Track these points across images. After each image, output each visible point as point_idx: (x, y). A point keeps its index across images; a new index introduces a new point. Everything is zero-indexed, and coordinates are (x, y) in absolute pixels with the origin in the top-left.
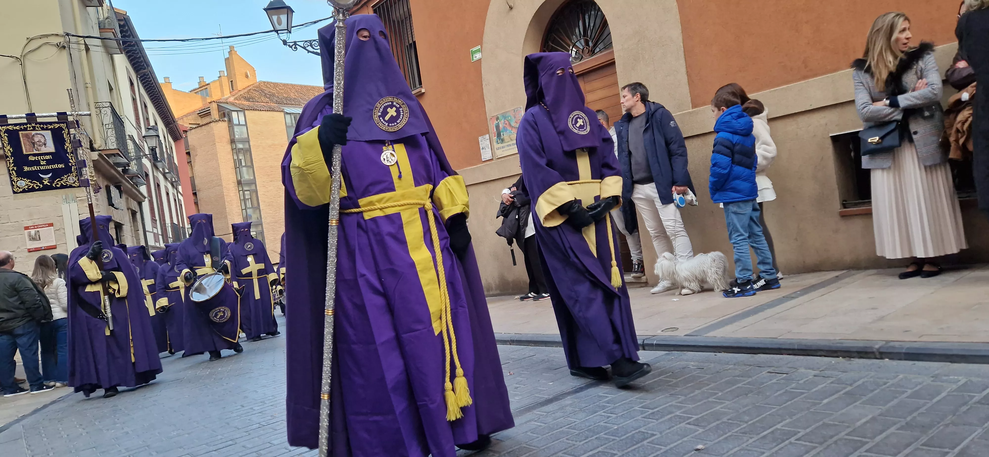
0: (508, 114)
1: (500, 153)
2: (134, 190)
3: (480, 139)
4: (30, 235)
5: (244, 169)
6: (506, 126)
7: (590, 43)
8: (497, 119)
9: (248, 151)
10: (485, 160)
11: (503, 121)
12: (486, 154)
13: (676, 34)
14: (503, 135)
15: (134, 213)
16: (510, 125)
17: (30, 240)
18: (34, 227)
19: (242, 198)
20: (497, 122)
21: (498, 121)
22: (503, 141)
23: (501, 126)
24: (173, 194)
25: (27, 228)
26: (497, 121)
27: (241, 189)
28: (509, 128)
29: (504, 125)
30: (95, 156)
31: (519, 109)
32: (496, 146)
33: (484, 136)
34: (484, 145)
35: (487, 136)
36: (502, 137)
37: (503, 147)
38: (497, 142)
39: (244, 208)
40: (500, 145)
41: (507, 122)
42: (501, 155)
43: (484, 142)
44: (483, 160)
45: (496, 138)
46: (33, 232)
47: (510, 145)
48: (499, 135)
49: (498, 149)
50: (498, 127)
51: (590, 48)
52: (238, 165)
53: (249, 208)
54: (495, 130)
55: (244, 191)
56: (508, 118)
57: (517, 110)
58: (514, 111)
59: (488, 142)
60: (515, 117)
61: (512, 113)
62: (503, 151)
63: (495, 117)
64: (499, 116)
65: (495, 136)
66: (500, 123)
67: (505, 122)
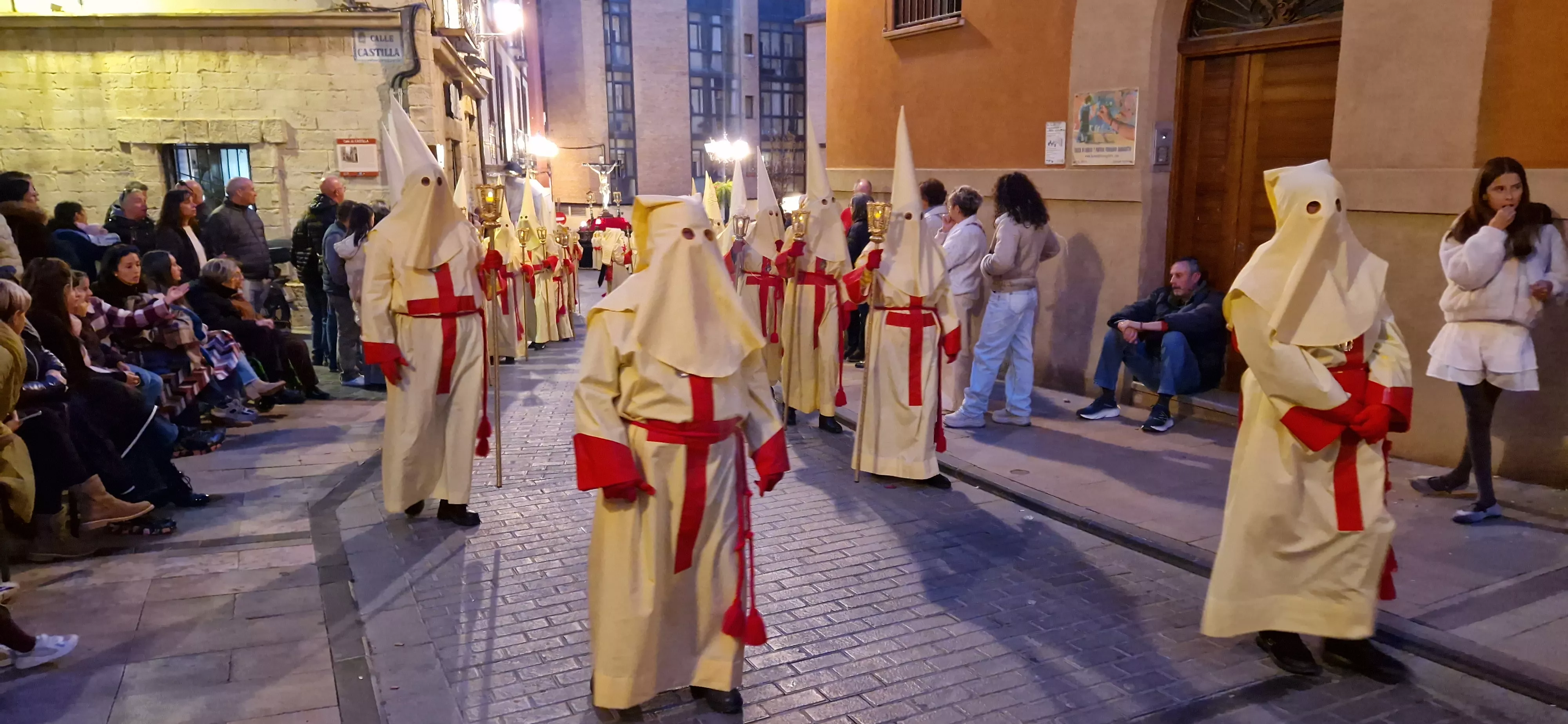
0: (1109, 96)
1: (1081, 159)
2: (476, 86)
3: (1049, 125)
4: (344, 153)
5: (618, 49)
6: (1102, 115)
8: (1088, 99)
9: (626, 18)
10: (1050, 163)
11: (1097, 106)
12: (1054, 154)
14: (1093, 129)
15: (471, 118)
16: (1110, 115)
17: (344, 159)
18: (352, 141)
19: (610, 94)
20: (1085, 105)
21: (1089, 104)
22: (1089, 140)
23: (1092, 114)
24: (517, 79)
25: (340, 141)
26: (1086, 102)
27: (610, 79)
28: (1106, 120)
29: (1099, 113)
30: (437, 42)
32: (1075, 144)
33: (1057, 124)
34: (1053, 139)
35: (1063, 125)
36: (1089, 133)
37: (1088, 150)
38: (1080, 138)
39: (611, 109)
40: (1083, 145)
41: (1105, 110)
42: (1082, 162)
43: (1055, 132)
44: (1047, 163)
45: (1078, 131)
46: (348, 148)
47: (1102, 150)
48: (1084, 129)
49: (1078, 150)
50: (1085, 114)
52: (609, 42)
53: (619, 112)
54: (1079, 117)
55: (614, 83)
56: (1109, 102)
57: (1128, 94)
58: (1123, 93)
59: (1062, 135)
60: (1121, 105)
61: (1117, 97)
62: (1087, 156)
63: (1084, 97)
64: (1091, 95)
65: (1077, 129)
66: (1091, 107)
67: (1101, 108)
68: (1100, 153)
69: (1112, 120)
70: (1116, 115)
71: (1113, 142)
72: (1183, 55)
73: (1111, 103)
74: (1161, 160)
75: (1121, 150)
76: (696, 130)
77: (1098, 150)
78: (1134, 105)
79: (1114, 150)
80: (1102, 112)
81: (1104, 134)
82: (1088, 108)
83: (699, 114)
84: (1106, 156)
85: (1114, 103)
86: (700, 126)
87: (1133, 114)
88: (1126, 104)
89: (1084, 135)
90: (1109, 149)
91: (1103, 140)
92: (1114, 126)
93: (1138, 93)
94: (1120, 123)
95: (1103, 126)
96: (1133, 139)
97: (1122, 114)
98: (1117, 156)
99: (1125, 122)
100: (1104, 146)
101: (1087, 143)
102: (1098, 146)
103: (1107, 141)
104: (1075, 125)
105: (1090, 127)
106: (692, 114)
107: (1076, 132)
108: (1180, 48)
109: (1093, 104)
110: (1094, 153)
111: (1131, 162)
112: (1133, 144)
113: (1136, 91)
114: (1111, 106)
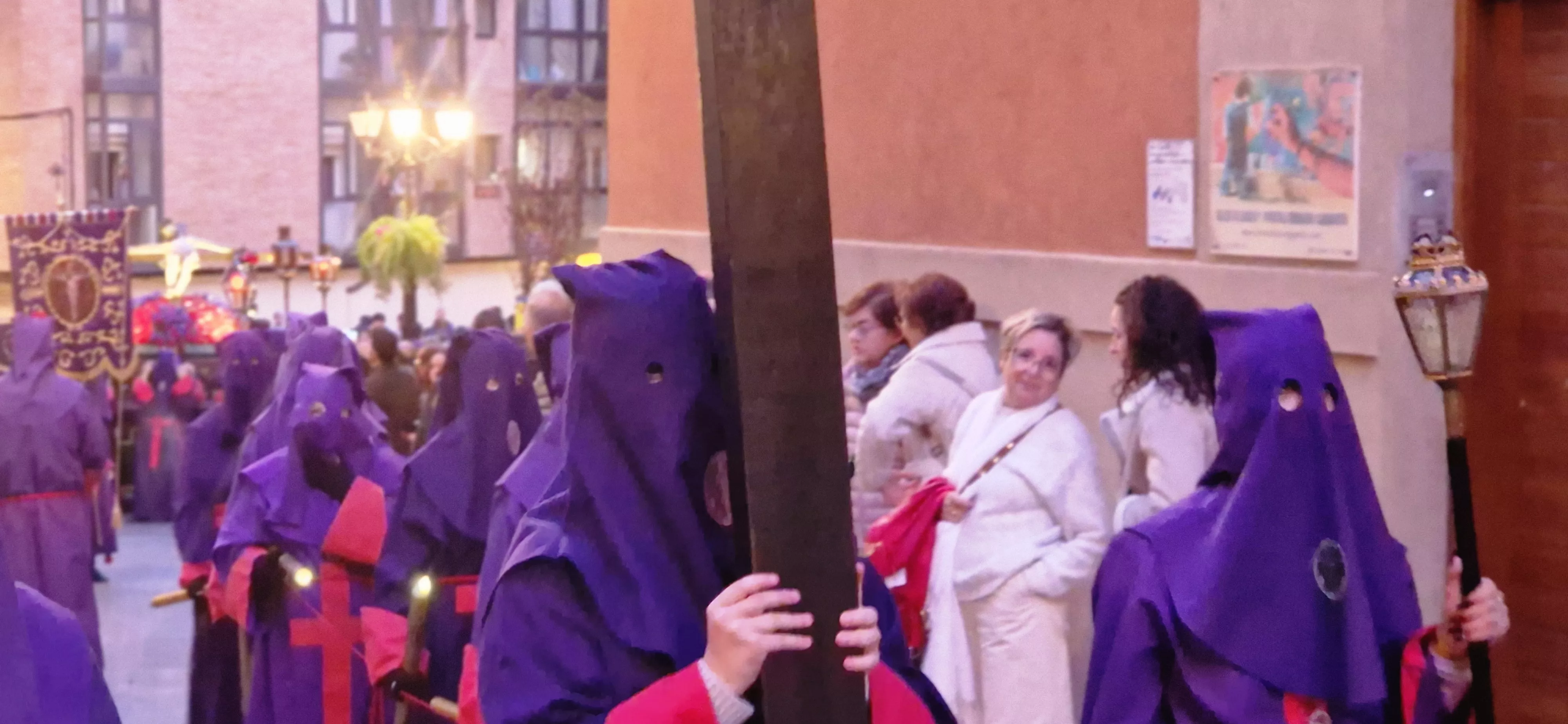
0: (1292, 84)
1: (1229, 237)
3: (1155, 148)
8: (1243, 89)
10: (1160, 245)
11: (1265, 105)
12: (1169, 223)
14: (1257, 165)
20: (1238, 102)
21: (1246, 99)
22: (1250, 190)
23: (1255, 125)
26: (1240, 96)
28: (1285, 143)
29: (1269, 125)
31: (1348, 76)
32: (1218, 201)
33: (1174, 146)
34: (1166, 183)
35: (1186, 149)
36: (1251, 171)
37: (1249, 217)
38: (1227, 186)
39: (92, 12)
40: (1237, 205)
41: (1282, 116)
42: (1236, 245)
43: (1170, 167)
44: (1152, 243)
45: (1222, 166)
47: (1281, 218)
48: (1237, 162)
49: (1225, 216)
50: (1238, 124)
53: (117, 18)
54: (1225, 133)
56: (1292, 98)
57: (1336, 79)
58: (1323, 76)
59: (1186, 175)
60: (1322, 105)
61: (1311, 85)
62: (1246, 233)
63: (1235, 82)
64: (1254, 80)
65: (1220, 160)
66: (1250, 110)
67: (1273, 112)
68: (1277, 226)
70: (1310, 133)
71: (1304, 200)
73: (1297, 102)
75: (1324, 220)
76: (333, 69)
77: (1272, 217)
79: (1308, 219)
81: (1284, 181)
82: (1242, 109)
83: (344, 27)
84: (1292, 235)
85: (1304, 100)
86: (346, 58)
87: (1349, 131)
88: (1331, 105)
89: (1239, 178)
90: (1296, 218)
91: (1280, 195)
92: (1306, 159)
93: (1358, 81)
94: (1320, 155)
97: (1323, 129)
98: (1317, 236)
99: (1332, 150)
100: (1285, 208)
101: (1244, 197)
102: (1270, 207)
103: (1290, 196)
104: (1214, 152)
105: (1251, 158)
106: (325, 26)
107: (1218, 169)
109: (1256, 100)
110: (1264, 225)
111: (1348, 253)
112: (1352, 208)
113: (1354, 74)
114: (1299, 109)
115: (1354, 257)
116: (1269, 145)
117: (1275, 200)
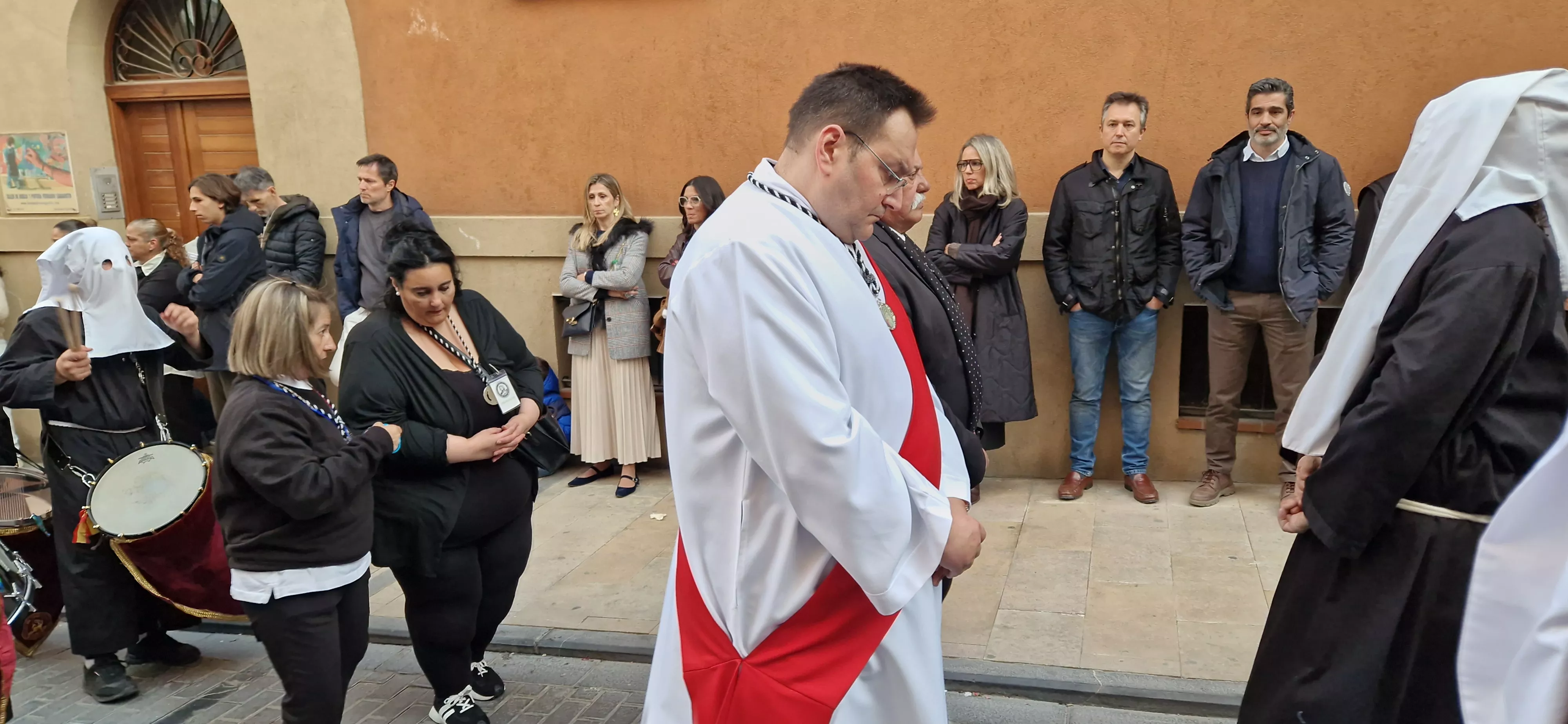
0: (34, 139)
1: (15, 205)
6: (30, 158)
7: (209, 49)
8: (10, 141)
11: (23, 148)
13: (354, 94)
14: (24, 174)
16: (40, 160)
20: (9, 147)
21: (13, 146)
22: (22, 184)
23: (19, 156)
26: (8, 145)
28: (36, 164)
29: (26, 157)
31: (61, 136)
36: (21, 177)
37: (22, 196)
38: (10, 184)
40: (16, 191)
41: (32, 153)
42: (18, 209)
45: (6, 175)
47: (39, 196)
48: (14, 174)
49: (11, 197)
50: (11, 157)
51: (209, 60)
54: (5, 161)
56: (35, 146)
57: (56, 137)
58: (49, 135)
60: (50, 149)
61: (44, 139)
62: (22, 203)
63: (6, 138)
64: (13, 136)
65: (4, 173)
66: (16, 150)
67: (27, 151)
68: (37, 200)
69: (44, 164)
70: (47, 159)
71: (50, 188)
72: (112, 100)
73: (38, 147)
74: (108, 207)
75: (61, 196)
77: (34, 196)
78: (65, 148)
79: (52, 196)
80: (31, 156)
81: (37, 180)
82: (12, 150)
84: (46, 203)
85: (41, 146)
87: (66, 159)
88: (55, 147)
89: (15, 180)
90: (47, 196)
91: (38, 186)
92: (47, 171)
94: (54, 169)
95: (34, 170)
96: (72, 186)
97: (53, 158)
98: (58, 204)
99: (58, 167)
100: (41, 192)
101: (19, 188)
102: (34, 192)
103: (42, 187)
105: (20, 171)
107: (4, 176)
108: (108, 90)
109: (18, 146)
110: (30, 200)
111: (74, 210)
112: (73, 191)
113: (64, 135)
114: (39, 150)
115: (78, 212)
116: (28, 165)
117: (35, 189)
